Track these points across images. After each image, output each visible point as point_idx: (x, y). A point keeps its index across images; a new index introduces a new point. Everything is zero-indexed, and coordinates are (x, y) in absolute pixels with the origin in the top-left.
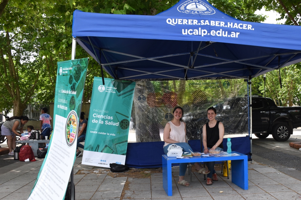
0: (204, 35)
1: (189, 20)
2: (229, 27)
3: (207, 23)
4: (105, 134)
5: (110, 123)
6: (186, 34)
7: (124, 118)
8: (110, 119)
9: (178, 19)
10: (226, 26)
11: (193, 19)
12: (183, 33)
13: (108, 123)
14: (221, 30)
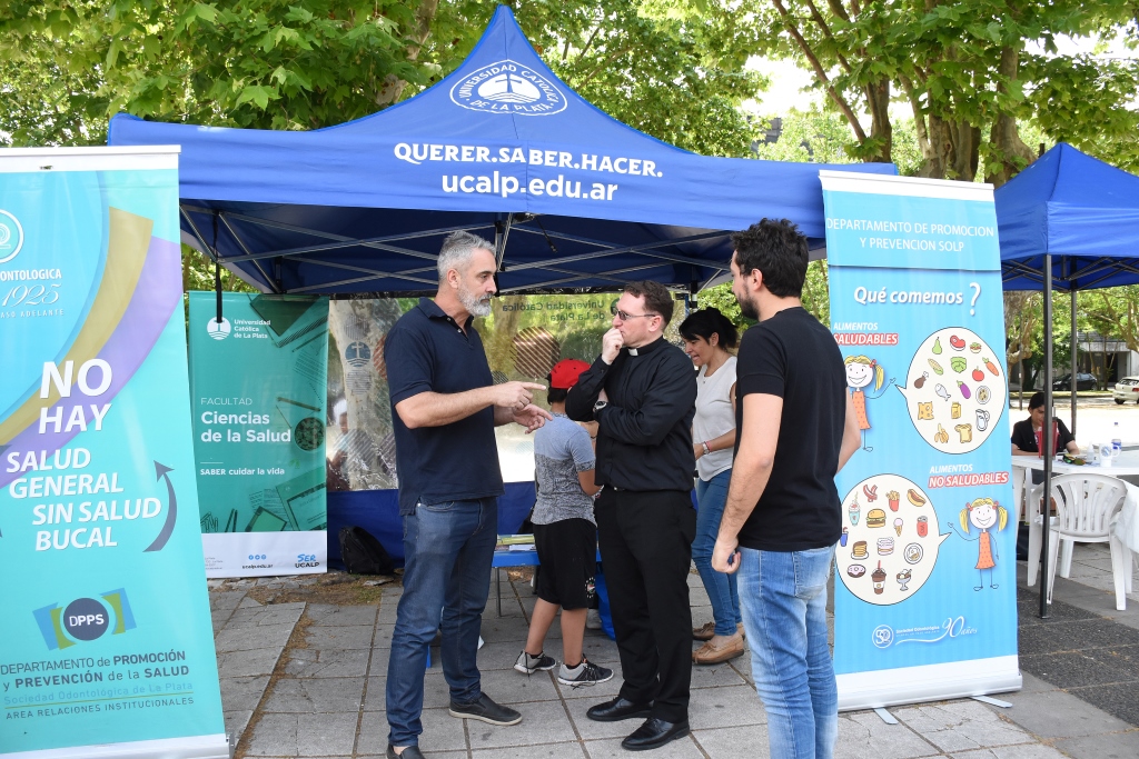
0: (508, 194)
1: (465, 148)
2: (584, 167)
3: (518, 156)
4: (251, 472)
5: (263, 437)
6: (455, 189)
7: (307, 414)
8: (259, 422)
9: (430, 144)
10: (577, 166)
11: (476, 146)
12: (446, 188)
13: (257, 436)
14: (561, 177)
